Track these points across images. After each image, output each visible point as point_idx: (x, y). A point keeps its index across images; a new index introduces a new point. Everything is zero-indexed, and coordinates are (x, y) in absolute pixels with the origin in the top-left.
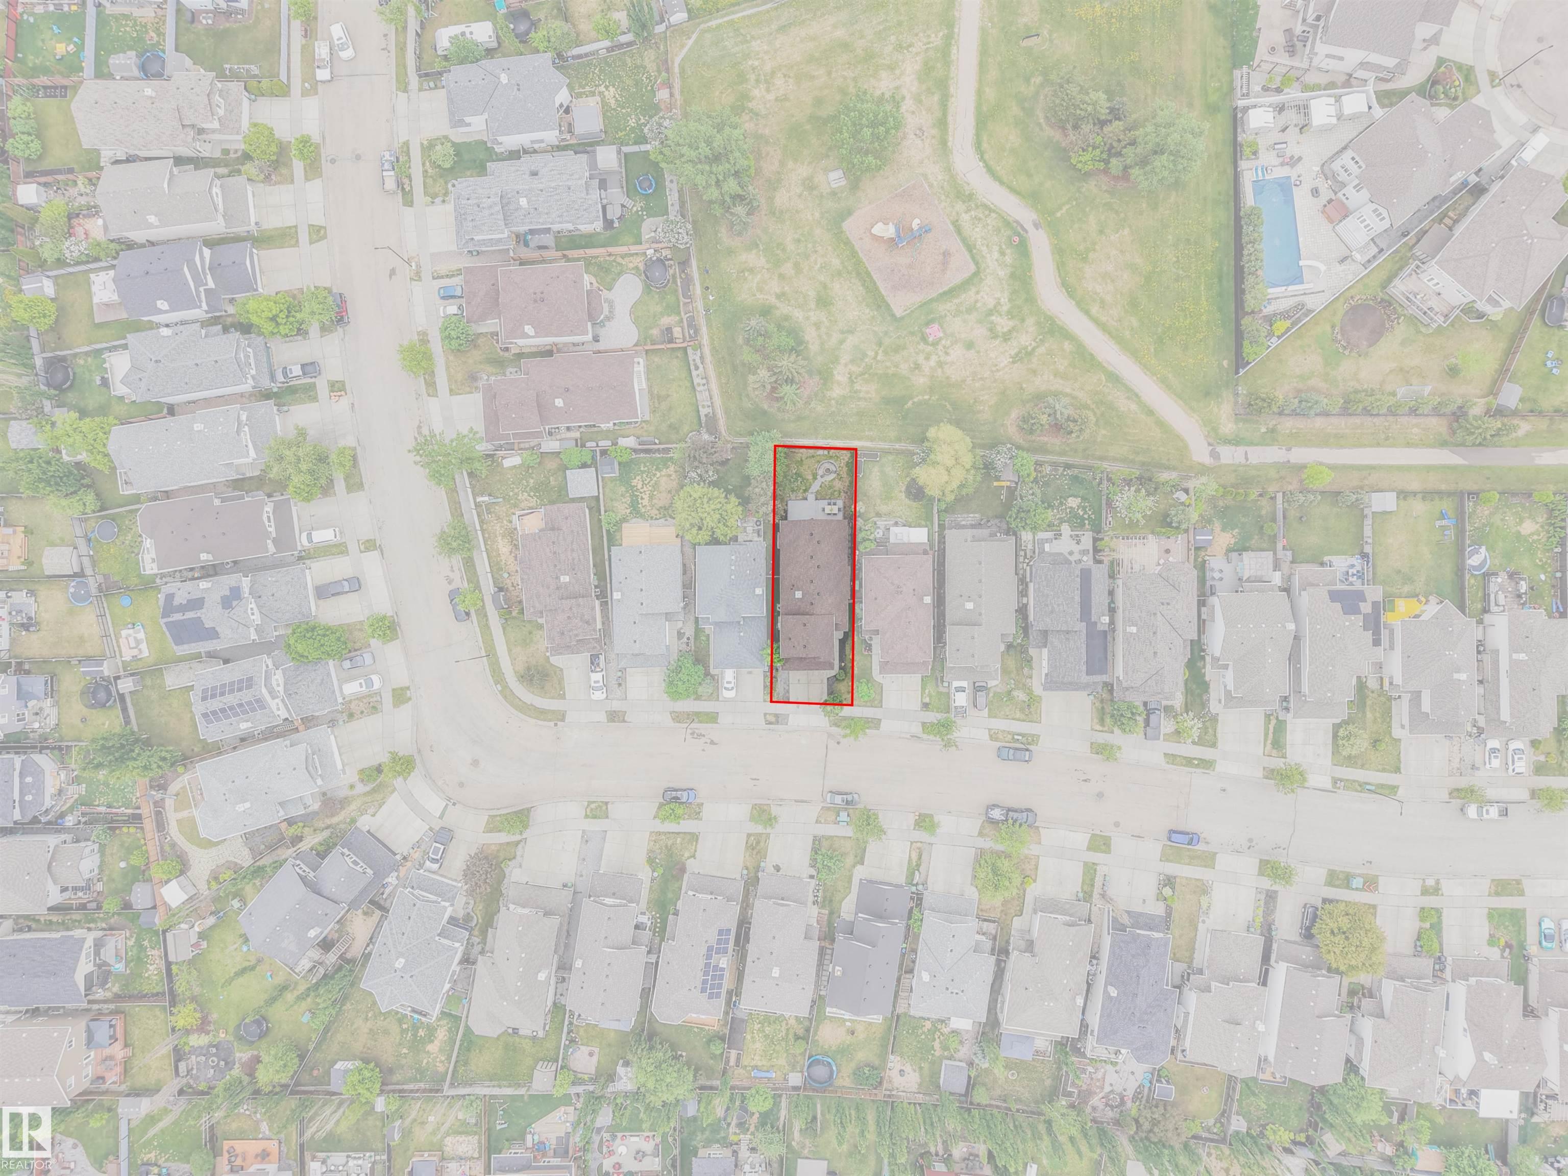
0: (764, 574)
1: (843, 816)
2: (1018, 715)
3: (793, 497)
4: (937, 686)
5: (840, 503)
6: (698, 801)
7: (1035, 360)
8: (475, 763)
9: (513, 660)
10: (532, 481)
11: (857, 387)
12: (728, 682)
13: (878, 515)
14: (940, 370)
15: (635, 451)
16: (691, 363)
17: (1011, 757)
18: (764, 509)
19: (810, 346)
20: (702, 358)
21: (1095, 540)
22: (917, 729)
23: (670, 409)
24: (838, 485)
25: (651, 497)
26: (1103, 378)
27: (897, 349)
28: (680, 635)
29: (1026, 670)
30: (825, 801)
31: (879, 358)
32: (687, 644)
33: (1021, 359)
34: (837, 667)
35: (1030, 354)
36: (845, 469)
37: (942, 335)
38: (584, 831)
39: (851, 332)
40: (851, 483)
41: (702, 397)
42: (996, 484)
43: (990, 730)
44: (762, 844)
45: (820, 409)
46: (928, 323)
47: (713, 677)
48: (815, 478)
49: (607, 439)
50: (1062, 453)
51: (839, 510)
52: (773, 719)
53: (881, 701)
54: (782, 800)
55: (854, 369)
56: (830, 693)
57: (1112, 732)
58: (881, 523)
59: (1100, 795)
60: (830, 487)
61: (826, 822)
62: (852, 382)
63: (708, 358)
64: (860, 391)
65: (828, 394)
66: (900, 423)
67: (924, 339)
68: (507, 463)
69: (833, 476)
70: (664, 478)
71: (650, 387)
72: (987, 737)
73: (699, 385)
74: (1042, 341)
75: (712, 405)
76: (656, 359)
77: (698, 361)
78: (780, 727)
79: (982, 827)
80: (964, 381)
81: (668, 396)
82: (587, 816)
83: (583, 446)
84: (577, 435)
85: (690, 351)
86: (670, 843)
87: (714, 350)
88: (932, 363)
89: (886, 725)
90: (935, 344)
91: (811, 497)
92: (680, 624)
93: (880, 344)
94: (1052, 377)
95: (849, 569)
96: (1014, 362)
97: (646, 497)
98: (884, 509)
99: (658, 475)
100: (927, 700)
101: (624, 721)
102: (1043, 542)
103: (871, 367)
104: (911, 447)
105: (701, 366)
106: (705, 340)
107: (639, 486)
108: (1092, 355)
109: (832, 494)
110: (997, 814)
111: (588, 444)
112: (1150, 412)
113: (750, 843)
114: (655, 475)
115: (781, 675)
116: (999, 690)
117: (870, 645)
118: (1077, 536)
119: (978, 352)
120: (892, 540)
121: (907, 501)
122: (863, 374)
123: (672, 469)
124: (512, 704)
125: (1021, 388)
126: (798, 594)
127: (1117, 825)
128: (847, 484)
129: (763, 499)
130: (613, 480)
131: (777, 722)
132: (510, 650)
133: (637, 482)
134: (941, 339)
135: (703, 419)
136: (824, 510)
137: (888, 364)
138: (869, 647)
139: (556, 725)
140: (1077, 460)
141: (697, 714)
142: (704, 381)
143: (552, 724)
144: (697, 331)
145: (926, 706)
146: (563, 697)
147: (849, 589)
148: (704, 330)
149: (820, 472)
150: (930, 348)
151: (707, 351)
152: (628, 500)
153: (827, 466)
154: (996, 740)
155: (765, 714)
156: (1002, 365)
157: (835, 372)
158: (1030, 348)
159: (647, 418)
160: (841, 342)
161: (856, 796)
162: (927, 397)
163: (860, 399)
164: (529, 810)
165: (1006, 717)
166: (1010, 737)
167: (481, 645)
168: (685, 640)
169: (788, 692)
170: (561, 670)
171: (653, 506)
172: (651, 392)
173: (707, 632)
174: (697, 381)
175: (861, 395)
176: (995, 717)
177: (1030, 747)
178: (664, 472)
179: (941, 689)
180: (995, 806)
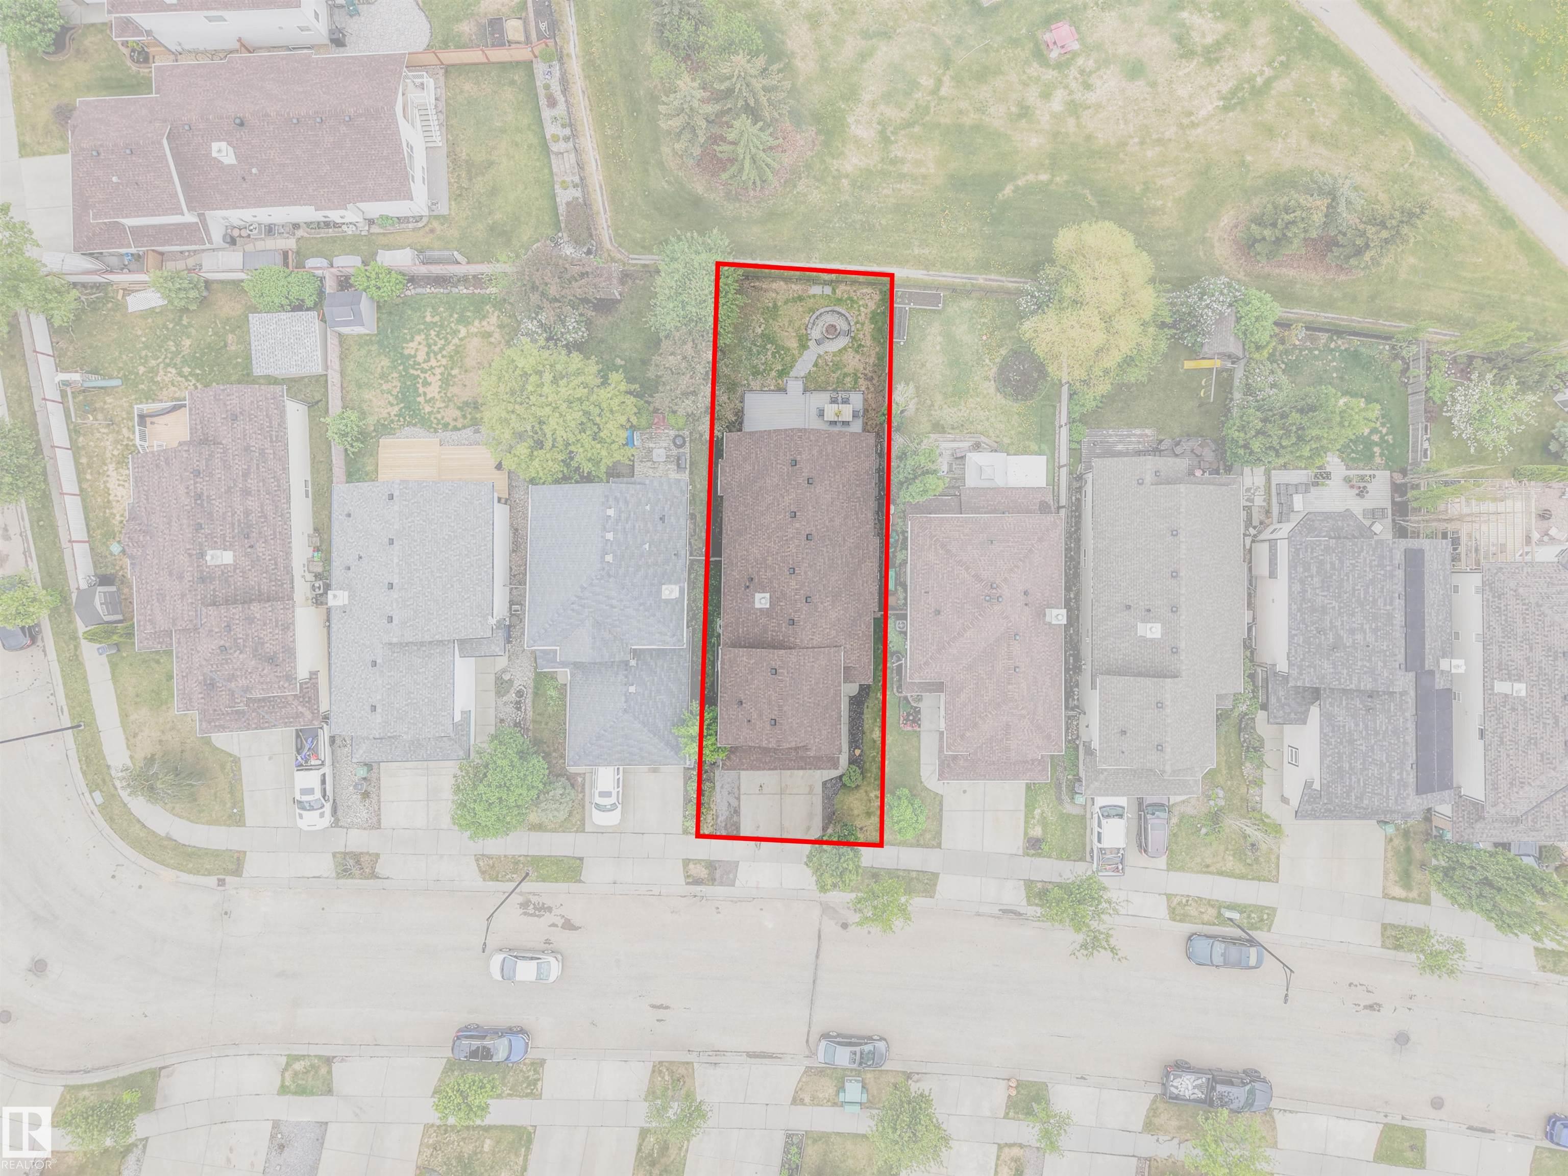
0: (684, 552)
1: (853, 1091)
2: (1230, 863)
3: (756, 384)
4: (1060, 800)
5: (857, 400)
6: (533, 1054)
7: (1270, 105)
8: (39, 967)
9: (131, 737)
10: (187, 342)
11: (897, 151)
12: (603, 794)
13: (938, 427)
14: (1071, 122)
15: (413, 280)
16: (541, 92)
17: (1218, 959)
18: (687, 405)
19: (798, 63)
20: (565, 83)
21: (1398, 489)
22: (1014, 896)
23: (494, 192)
24: (853, 362)
25: (446, 381)
26: (1411, 148)
27: (982, 75)
28: (502, 685)
29: (1248, 768)
30: (812, 1054)
31: (943, 92)
32: (518, 706)
33: (1242, 102)
34: (844, 759)
35: (1259, 92)
36: (869, 327)
37: (1076, 46)
38: (276, 1124)
39: (886, 35)
40: (880, 358)
41: (563, 167)
42: (1189, 365)
43: (1169, 897)
44: (673, 1152)
45: (816, 197)
46: (1049, 21)
47: (572, 780)
48: (803, 346)
49: (354, 251)
50: (1328, 304)
51: (855, 415)
52: (703, 873)
53: (938, 834)
54: (717, 1052)
55: (891, 112)
56: (830, 816)
57: (1427, 902)
58: (946, 445)
59: (1402, 1039)
60: (837, 366)
61: (815, 1101)
62: (885, 139)
63: (578, 84)
64: (903, 161)
65: (835, 164)
66: (987, 230)
67: (1039, 55)
68: (137, 303)
69: (842, 342)
70: (476, 341)
71: (452, 146)
72: (1162, 911)
73: (556, 139)
74: (1285, 66)
75: (583, 183)
76: (467, 87)
77: (556, 88)
78: (719, 890)
79: (1153, 1111)
80: (1123, 144)
81: (491, 164)
82: (283, 1090)
83: (300, 265)
84: (290, 244)
85: (540, 68)
86: (468, 1149)
87: (591, 66)
88: (1057, 104)
89: (947, 887)
90: (1060, 66)
91: (795, 386)
92: (502, 662)
93: (946, 62)
94: (1305, 142)
95: (875, 543)
96: (1226, 109)
97: (435, 381)
98: (949, 414)
99: (463, 332)
100: (1037, 832)
101: (374, 876)
102: (1287, 492)
103: (927, 108)
104: (1010, 283)
105: (561, 99)
106: (573, 47)
107: (421, 357)
108: (1387, 98)
109: (840, 382)
110: (1186, 1085)
111: (311, 263)
112: (1507, 221)
113: (646, 1150)
114: (455, 332)
115: (722, 779)
116: (1190, 810)
117: (917, 711)
118: (1362, 478)
119: (1153, 85)
120: (972, 480)
121: (1000, 399)
122: (909, 125)
123: (493, 319)
124: (124, 836)
125: (1243, 164)
126: (762, 601)
127: (1437, 1104)
128: (872, 360)
129: (685, 382)
130: (363, 341)
131: (712, 880)
132: (124, 716)
133: (416, 347)
134: (1075, 55)
135: (562, 209)
136: (821, 413)
137: (964, 105)
138: (914, 717)
139: (221, 883)
140: (1357, 320)
141: (537, 861)
142: (567, 131)
143: (212, 881)
144: (554, 26)
145: (1034, 845)
146: (238, 820)
147: (874, 588)
148: (570, 23)
149: (816, 333)
150: (1051, 75)
151: (575, 67)
152: (394, 384)
153: (830, 319)
154: (1184, 918)
155: (686, 862)
156: (1203, 113)
157: (851, 120)
158: (1259, 80)
159: (443, 209)
160: (864, 56)
161: (881, 1045)
162: (1044, 177)
163: (902, 177)
164: (155, 1074)
165: (1206, 869)
166: (1212, 912)
167: (62, 701)
168: (512, 696)
169: (737, 812)
170: (236, 761)
171: (448, 400)
172: (453, 156)
173: (561, 680)
174: (551, 129)
175: (905, 169)
176: (1182, 869)
177: (1256, 934)
178: (476, 325)
179: (1069, 809)
180: (1180, 1067)
